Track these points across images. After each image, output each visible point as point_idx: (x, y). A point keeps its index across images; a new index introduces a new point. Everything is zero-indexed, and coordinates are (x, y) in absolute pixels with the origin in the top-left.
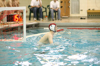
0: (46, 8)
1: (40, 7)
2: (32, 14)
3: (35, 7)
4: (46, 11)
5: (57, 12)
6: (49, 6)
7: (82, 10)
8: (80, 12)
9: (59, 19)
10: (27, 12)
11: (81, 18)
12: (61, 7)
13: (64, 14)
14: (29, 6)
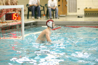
0: (44, 7)
1: (38, 6)
2: (30, 13)
3: (33, 6)
4: (44, 10)
5: (55, 10)
6: (46, 5)
7: (79, 9)
8: (78, 10)
9: (56, 18)
10: (25, 10)
11: (79, 17)
12: (59, 6)
13: (62, 13)
14: (27, 5)
